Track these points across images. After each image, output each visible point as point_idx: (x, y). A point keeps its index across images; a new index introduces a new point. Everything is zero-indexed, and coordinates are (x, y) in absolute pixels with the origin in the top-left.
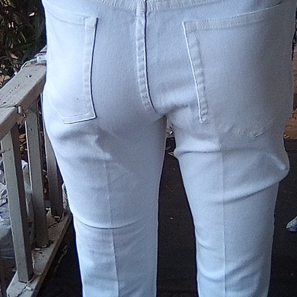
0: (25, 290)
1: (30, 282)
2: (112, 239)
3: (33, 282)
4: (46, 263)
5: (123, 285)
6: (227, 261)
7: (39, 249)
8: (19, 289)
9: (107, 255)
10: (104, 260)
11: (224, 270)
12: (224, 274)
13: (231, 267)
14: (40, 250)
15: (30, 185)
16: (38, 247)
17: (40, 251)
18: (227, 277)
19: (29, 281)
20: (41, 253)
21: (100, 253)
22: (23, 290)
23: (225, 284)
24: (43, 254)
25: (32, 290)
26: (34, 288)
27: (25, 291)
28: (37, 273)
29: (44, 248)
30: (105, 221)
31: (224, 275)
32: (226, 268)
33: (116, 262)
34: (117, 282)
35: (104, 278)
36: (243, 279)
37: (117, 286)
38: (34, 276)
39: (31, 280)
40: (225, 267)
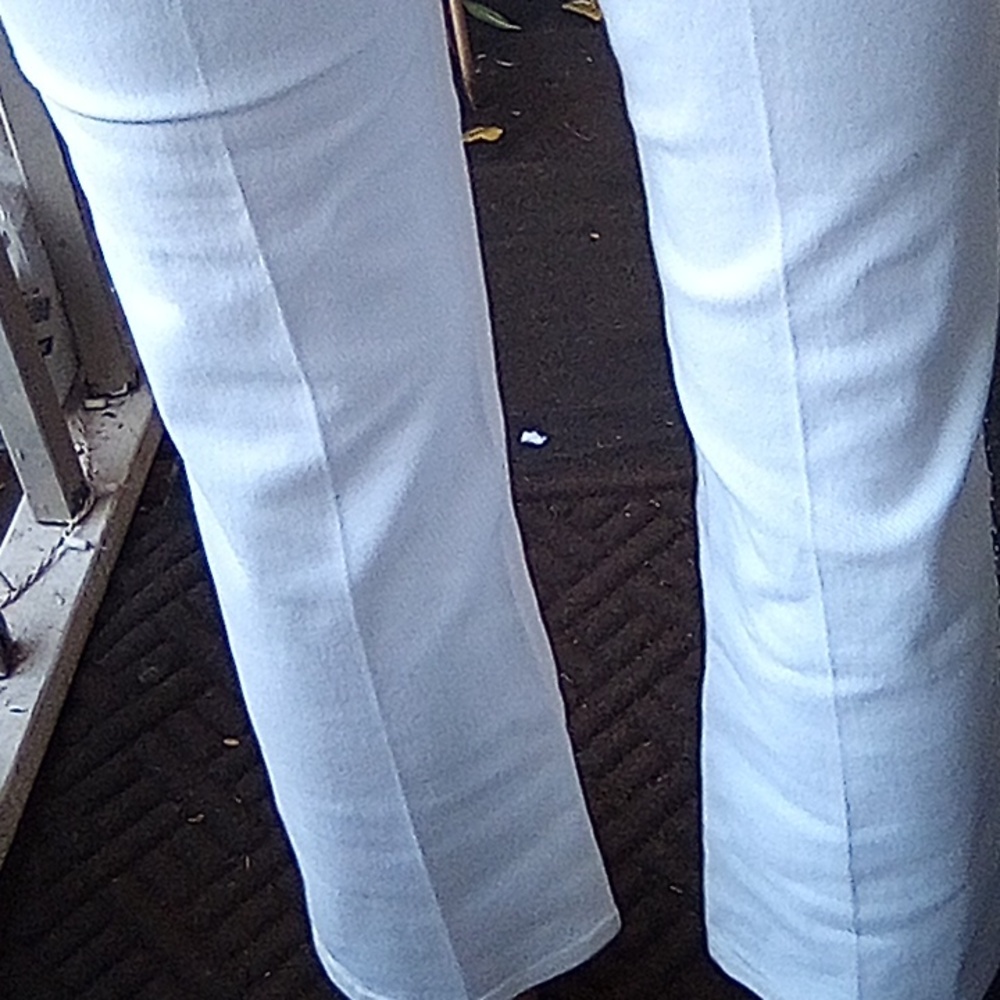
0: (61, 550)
1: (76, 519)
2: (230, 170)
3: (91, 520)
4: (133, 450)
5: (332, 399)
6: (787, 194)
7: (100, 403)
8: (42, 550)
9: (230, 259)
10: (224, 287)
11: (776, 239)
12: (779, 266)
13: (812, 217)
14: (108, 406)
15: (12, 154)
16: (99, 397)
17: (108, 410)
18: (797, 273)
19: (73, 516)
20: (112, 415)
21: (195, 258)
22: (53, 551)
23: (790, 314)
24: (120, 419)
25: (89, 546)
26: (96, 539)
27: (62, 554)
28: (102, 488)
29: (119, 396)
30: (175, 76)
31: (780, 272)
32: (785, 232)
33: (277, 286)
34: (306, 388)
35: (245, 378)
36: (871, 273)
37: (310, 404)
38: (92, 499)
39: (83, 513)
40: (778, 228)
